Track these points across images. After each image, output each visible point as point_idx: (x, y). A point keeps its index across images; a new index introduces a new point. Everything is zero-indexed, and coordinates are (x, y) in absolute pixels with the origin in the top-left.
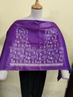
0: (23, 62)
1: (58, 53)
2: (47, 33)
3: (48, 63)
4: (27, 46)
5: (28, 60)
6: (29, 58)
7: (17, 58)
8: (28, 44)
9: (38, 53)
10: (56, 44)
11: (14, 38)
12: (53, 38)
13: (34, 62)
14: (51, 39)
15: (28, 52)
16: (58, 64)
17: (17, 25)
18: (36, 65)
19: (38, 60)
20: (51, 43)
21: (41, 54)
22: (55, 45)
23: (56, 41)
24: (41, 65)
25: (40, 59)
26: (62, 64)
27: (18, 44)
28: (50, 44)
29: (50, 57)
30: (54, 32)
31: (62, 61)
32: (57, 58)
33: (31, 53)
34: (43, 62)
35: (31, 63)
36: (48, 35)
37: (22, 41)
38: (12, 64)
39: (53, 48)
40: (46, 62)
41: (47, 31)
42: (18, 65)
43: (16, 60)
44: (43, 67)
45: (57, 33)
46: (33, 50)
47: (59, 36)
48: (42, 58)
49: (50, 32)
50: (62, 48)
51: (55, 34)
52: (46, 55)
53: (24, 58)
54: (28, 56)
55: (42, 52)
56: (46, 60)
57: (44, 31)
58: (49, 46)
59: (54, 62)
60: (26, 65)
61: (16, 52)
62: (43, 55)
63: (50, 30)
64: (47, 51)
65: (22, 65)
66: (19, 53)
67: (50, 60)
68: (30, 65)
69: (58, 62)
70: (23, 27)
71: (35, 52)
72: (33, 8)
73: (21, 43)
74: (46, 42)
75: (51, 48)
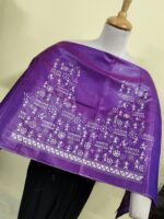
0: (44, 140)
1: (138, 146)
2: (125, 91)
3: (105, 163)
4: (68, 105)
5: (58, 140)
6: (62, 136)
7: (34, 125)
8: (71, 101)
9: (88, 129)
10: (139, 122)
11: (42, 77)
13: (71, 150)
14: (129, 108)
15: (65, 120)
16: (130, 176)
17: (61, 50)
18: (73, 158)
19: (83, 149)
20: (126, 116)
21: (94, 135)
22: (135, 125)
23: (139, 114)
24: (84, 162)
25: (88, 145)
26: (139, 178)
27: (47, 93)
28: (124, 120)
29: (115, 149)
30: (141, 94)
31: (141, 168)
32: (131, 158)
33: (71, 125)
35: (64, 148)
36: (125, 97)
37: (61, 89)
38: (16, 137)
40: (101, 160)
41: (126, 87)
42: (30, 142)
43: (29, 129)
45: (148, 97)
46: (76, 120)
47: (151, 106)
48: (93, 147)
49: (133, 89)
50: (150, 138)
51: (142, 98)
52: (105, 141)
53: (51, 131)
54: (63, 129)
55: (98, 132)
56: (101, 154)
57: (119, 85)
58: (120, 123)
59: (121, 166)
60: (50, 150)
61: (35, 110)
62: (97, 139)
63: (134, 85)
64: (110, 133)
65: (40, 146)
66: (42, 116)
67: (111, 156)
68: (58, 153)
69: (131, 168)
70: (72, 59)
71: (83, 125)
72: (109, 23)
73: (55, 93)
74: (115, 110)
75: (124, 129)
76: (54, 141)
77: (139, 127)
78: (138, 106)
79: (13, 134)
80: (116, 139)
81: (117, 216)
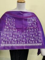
0: (11, 43)
1: (38, 35)
2: (29, 21)
4: (14, 30)
5: (15, 41)
6: (16, 40)
7: (6, 40)
8: (15, 29)
11: (4, 25)
12: (33, 24)
13: (20, 43)
14: (32, 25)
15: (15, 35)
16: (38, 44)
17: (7, 15)
18: (21, 45)
19: (23, 41)
21: (25, 37)
23: (35, 26)
24: (25, 45)
26: (41, 44)
27: (7, 29)
28: (32, 29)
29: (32, 38)
30: (34, 20)
31: (41, 41)
32: (37, 39)
33: (17, 36)
34: (26, 43)
36: (30, 22)
38: (2, 45)
39: (34, 32)
40: (29, 43)
41: (29, 19)
42: (7, 45)
43: (5, 42)
44: (26, 47)
45: (36, 20)
47: (38, 22)
48: (25, 40)
49: (31, 20)
50: (40, 32)
51: (35, 21)
52: (28, 37)
53: (12, 40)
54: (15, 38)
55: (26, 35)
56: (28, 41)
57: (27, 20)
58: (31, 30)
59: (35, 43)
61: (5, 35)
62: (26, 37)
63: (31, 18)
64: (29, 34)
65: (10, 45)
66: (8, 36)
67: (31, 41)
69: (38, 42)
70: (11, 16)
71: (20, 35)
73: (10, 28)
74: (28, 27)
75: (32, 32)
76: (14, 42)
77: (36, 30)
78: (34, 24)
79: (1, 45)
80: (31, 35)
81: (38, 55)
